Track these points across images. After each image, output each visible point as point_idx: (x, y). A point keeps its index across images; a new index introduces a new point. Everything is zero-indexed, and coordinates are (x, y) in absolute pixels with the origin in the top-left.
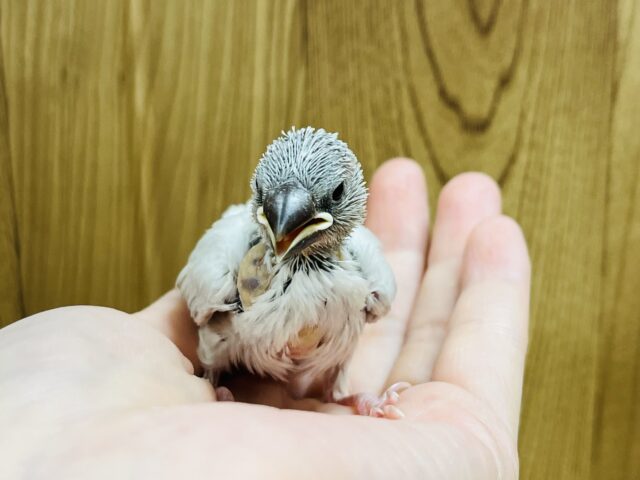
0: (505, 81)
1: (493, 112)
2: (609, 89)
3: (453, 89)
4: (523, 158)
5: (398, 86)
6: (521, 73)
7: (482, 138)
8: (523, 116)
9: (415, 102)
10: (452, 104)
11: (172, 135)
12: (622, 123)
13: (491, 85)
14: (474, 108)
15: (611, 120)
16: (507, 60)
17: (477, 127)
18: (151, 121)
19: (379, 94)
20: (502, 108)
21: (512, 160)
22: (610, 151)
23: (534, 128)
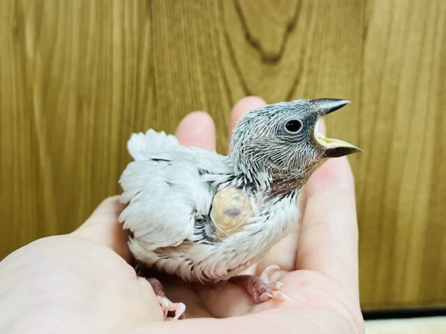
0: (290, 28)
1: (283, 49)
2: (361, 31)
3: (255, 34)
4: (304, 81)
5: (217, 32)
6: (302, 22)
7: (276, 68)
8: (303, 52)
9: (229, 44)
10: (254, 44)
11: (55, 71)
12: (370, 54)
13: (281, 30)
14: (270, 47)
15: (363, 52)
16: (292, 13)
17: (272, 60)
18: (39, 62)
19: (203, 39)
20: (289, 46)
21: (297, 82)
22: (362, 74)
23: (311, 59)
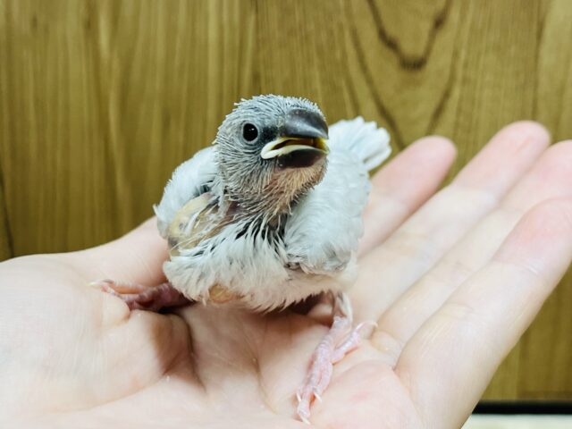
0: (439, 23)
1: (428, 50)
2: (535, 28)
3: (392, 30)
4: (457, 92)
5: (341, 27)
6: (454, 16)
7: (419, 75)
8: (456, 54)
9: (357, 44)
10: (390, 44)
12: (547, 58)
13: (426, 26)
14: (411, 47)
15: (537, 57)
16: (441, 3)
17: (414, 65)
19: (324, 36)
20: (437, 47)
21: (447, 94)
22: (536, 85)
23: (466, 65)
